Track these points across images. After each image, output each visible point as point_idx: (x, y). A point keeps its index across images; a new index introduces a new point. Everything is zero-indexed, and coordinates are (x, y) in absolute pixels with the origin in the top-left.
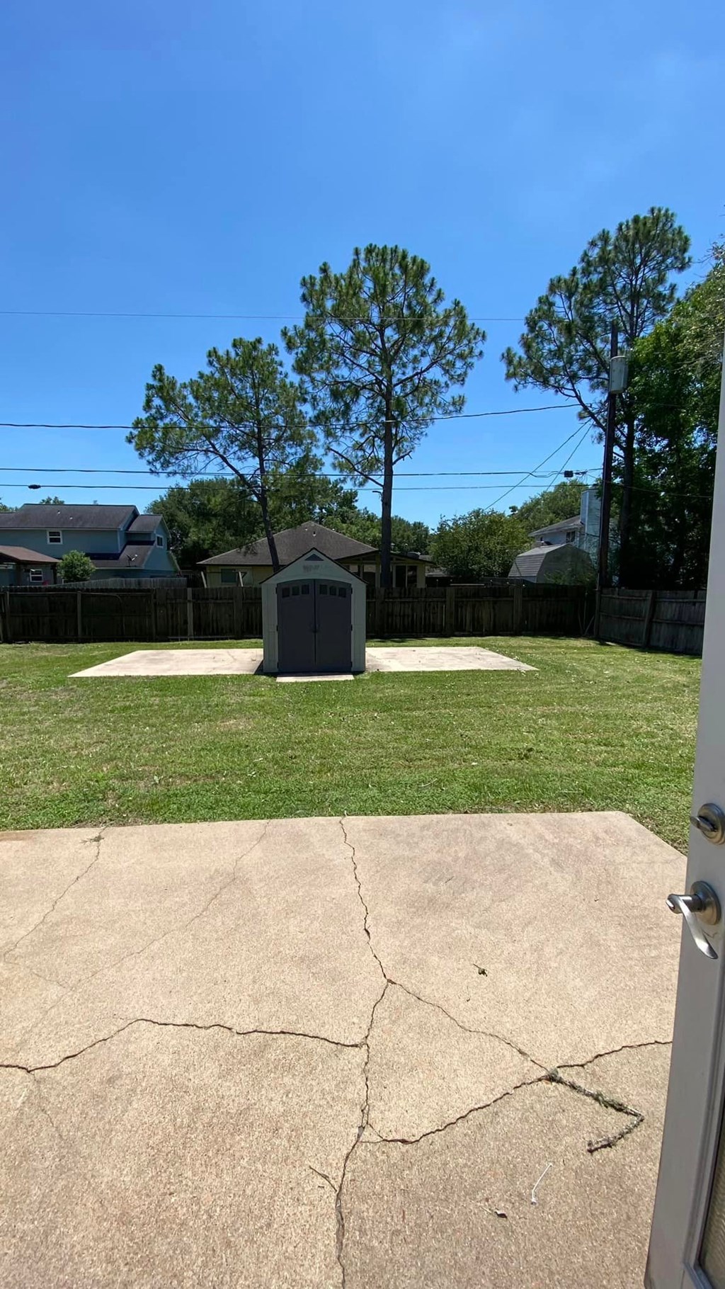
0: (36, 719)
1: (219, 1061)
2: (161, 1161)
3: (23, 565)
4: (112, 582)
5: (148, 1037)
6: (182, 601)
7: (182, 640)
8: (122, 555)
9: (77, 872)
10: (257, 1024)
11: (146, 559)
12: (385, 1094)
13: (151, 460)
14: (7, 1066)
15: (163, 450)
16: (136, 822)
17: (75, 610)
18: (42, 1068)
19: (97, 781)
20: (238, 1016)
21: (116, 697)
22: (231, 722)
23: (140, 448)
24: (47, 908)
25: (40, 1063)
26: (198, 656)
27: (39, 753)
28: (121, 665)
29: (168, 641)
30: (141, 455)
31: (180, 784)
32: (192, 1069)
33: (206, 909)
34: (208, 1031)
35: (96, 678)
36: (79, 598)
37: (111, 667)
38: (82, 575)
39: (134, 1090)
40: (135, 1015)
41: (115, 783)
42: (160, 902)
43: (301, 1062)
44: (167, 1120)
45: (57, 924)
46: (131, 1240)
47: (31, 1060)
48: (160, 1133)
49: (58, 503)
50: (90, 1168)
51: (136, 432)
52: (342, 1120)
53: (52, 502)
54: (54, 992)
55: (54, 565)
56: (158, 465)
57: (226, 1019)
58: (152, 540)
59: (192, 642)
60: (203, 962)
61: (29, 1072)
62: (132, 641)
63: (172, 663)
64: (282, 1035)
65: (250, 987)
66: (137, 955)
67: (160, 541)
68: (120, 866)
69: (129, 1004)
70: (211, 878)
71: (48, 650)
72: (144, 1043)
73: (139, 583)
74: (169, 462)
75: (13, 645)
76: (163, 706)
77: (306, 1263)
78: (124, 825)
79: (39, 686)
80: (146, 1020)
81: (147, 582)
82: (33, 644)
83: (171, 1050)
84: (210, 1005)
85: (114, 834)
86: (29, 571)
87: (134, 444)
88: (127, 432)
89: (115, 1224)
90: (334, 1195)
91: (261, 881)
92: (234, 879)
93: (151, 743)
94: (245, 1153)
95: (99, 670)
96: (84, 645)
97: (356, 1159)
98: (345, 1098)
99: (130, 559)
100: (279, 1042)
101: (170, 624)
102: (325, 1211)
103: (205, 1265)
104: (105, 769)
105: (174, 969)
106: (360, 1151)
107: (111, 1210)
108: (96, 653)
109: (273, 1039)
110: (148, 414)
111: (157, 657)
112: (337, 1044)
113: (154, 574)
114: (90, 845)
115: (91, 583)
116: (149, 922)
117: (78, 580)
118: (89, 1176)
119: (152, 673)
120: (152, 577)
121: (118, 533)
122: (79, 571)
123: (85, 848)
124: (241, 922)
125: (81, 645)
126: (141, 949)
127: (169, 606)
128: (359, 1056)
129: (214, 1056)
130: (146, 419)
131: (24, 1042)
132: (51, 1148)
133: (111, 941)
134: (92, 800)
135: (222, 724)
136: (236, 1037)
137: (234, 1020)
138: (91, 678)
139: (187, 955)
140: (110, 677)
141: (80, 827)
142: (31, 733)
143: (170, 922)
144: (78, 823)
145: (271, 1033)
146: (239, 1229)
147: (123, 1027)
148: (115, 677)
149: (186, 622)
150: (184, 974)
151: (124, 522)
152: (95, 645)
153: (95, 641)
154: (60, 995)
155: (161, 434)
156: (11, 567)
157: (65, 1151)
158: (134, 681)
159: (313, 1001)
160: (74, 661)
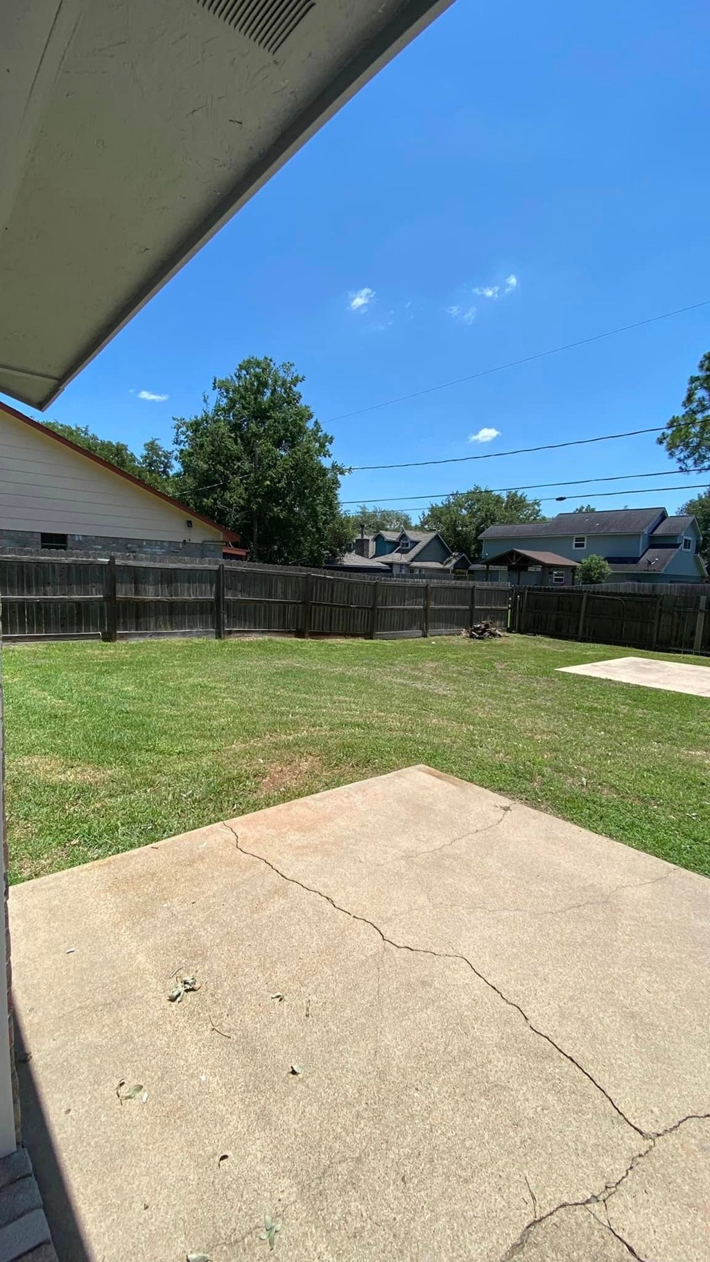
0: (512, 699)
1: (503, 1034)
2: (423, 1063)
3: (549, 568)
4: (625, 586)
5: (463, 975)
6: (691, 609)
7: (685, 653)
8: (642, 559)
9: (479, 826)
10: (552, 1033)
11: (668, 563)
12: (642, 1197)
13: (682, 458)
14: (375, 927)
15: (699, 445)
16: (546, 810)
17: (579, 612)
18: (391, 943)
19: (534, 764)
20: (540, 1015)
21: (587, 696)
22: (699, 753)
23: (671, 448)
24: (447, 841)
25: (392, 939)
26: (696, 673)
27: (502, 727)
28: (607, 668)
29: (669, 651)
30: (672, 455)
31: (606, 795)
32: (479, 1022)
33: (563, 911)
34: (508, 1005)
35: (578, 675)
36: (585, 599)
37: (596, 668)
38: (598, 578)
39: (434, 1002)
40: (462, 952)
41: (547, 771)
42: (527, 882)
43: (573, 1096)
44: (442, 1040)
45: (448, 856)
46: (377, 1093)
47: (389, 933)
48: (434, 1044)
49: (590, 511)
50: (382, 1025)
51: (669, 432)
52: (581, 1175)
53: (584, 510)
54: (422, 900)
55: (574, 568)
56: (690, 462)
57: (528, 1008)
58: (678, 542)
59: (697, 657)
60: (536, 952)
61: (384, 939)
62: (629, 646)
63: (661, 675)
64: (570, 1062)
65: (565, 1000)
66: (488, 912)
67: (687, 544)
68: (511, 838)
69: (462, 942)
70: (584, 889)
71: (549, 644)
72: (458, 976)
73: (654, 589)
74: (705, 457)
75: (524, 636)
76: (629, 717)
77: (474, 1237)
78: (535, 808)
79: (529, 673)
80: (468, 962)
81: (663, 587)
82: (539, 637)
83: (473, 996)
84: (521, 987)
85: (521, 811)
86: (552, 573)
87: (665, 444)
88: (658, 434)
89: (375, 1073)
90: (531, 1218)
91: (633, 918)
92: (606, 901)
93: (599, 747)
94: (482, 1116)
95: (584, 669)
96: (582, 644)
97: (572, 1215)
98: (597, 1162)
99: (650, 563)
100: (564, 1064)
101: (674, 634)
102: (515, 1220)
103: (408, 1157)
104: (546, 756)
105: (509, 941)
106: (580, 1212)
107: (378, 1062)
108: (589, 653)
109: (559, 1057)
110: (687, 409)
111: (648, 667)
112: (621, 1114)
113: (673, 579)
114: (498, 811)
115: (605, 586)
116: (510, 893)
117: (593, 582)
118: (379, 1030)
119: (634, 682)
120: (671, 582)
121: (641, 537)
122: (594, 574)
123: (494, 811)
124: (589, 942)
125: (580, 643)
126: (493, 909)
127: (676, 614)
128: (640, 1145)
129: (502, 1027)
130: (683, 416)
131: (390, 919)
132: (370, 995)
133: (476, 889)
134: (521, 777)
135: (686, 752)
136: (527, 1028)
137: (534, 1015)
138: (574, 674)
139: (525, 937)
140: (590, 677)
141: (501, 794)
142: (504, 709)
143: (526, 903)
144: (500, 790)
145: (560, 1050)
146: (444, 1159)
147: (451, 954)
148: (595, 678)
149: (693, 634)
150: (515, 950)
151: (650, 525)
152: (592, 645)
153: (593, 642)
154: (425, 905)
155: (698, 428)
156: (539, 570)
157: (375, 1003)
158: (612, 685)
159: (621, 1059)
160: (567, 657)
